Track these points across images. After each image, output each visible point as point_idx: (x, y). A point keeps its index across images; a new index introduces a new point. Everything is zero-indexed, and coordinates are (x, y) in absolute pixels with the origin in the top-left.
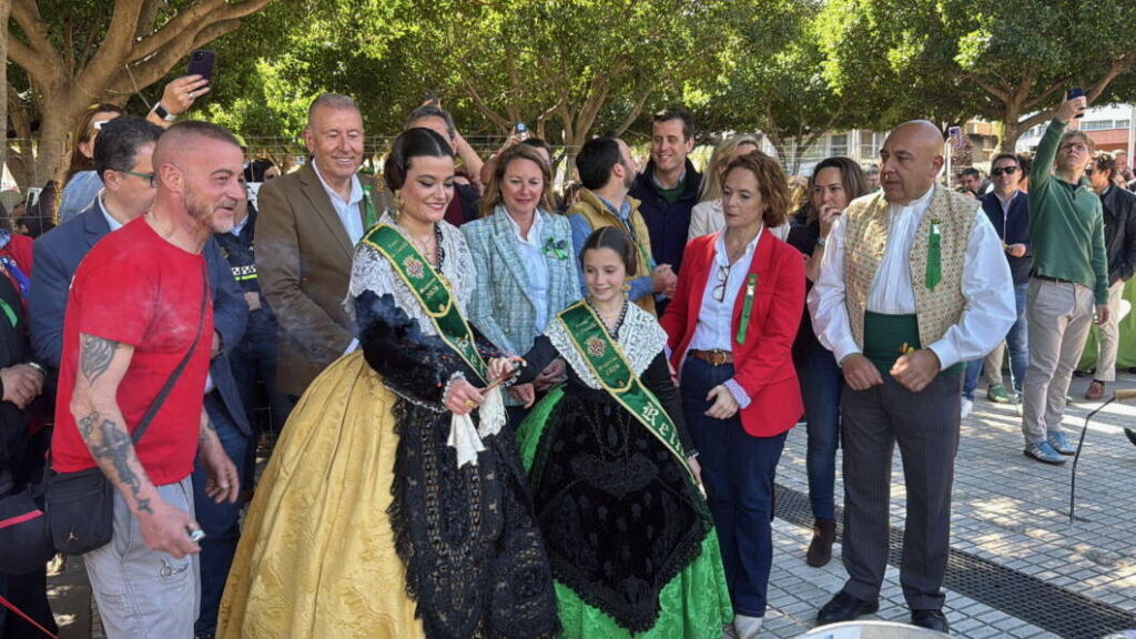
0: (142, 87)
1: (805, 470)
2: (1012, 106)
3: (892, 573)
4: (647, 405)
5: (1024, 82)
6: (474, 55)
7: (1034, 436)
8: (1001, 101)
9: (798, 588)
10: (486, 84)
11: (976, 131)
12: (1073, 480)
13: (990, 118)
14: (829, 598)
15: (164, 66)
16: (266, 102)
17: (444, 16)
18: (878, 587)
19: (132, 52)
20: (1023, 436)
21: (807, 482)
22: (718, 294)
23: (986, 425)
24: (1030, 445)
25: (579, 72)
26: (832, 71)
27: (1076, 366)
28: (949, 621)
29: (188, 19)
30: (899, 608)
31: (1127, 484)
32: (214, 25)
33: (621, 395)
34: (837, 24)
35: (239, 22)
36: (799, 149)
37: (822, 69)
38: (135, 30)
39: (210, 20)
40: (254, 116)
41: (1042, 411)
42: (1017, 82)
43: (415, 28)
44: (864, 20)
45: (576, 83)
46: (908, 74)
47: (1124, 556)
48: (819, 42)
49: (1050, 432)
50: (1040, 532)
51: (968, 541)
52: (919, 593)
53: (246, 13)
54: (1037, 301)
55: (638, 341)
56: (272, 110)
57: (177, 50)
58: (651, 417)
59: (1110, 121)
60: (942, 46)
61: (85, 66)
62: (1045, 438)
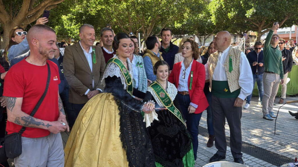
0: (31, 23)
1: (206, 122)
2: (260, 28)
3: (228, 148)
4: (175, 110)
5: (263, 22)
6: (120, 14)
7: (266, 113)
8: (257, 27)
9: (205, 153)
10: (123, 22)
11: (250, 34)
12: (275, 125)
13: (254, 31)
14: (213, 155)
15: (36, 17)
16: (64, 27)
17: (111, 4)
18: (225, 152)
19: (28, 13)
20: (262, 113)
21: (207, 125)
22: (183, 77)
23: (253, 110)
24: (264, 115)
25: (147, 19)
26: (213, 19)
27: (276, 95)
28: (244, 161)
29: (43, 4)
30: (231, 158)
31: (289, 125)
32: (50, 6)
33: (169, 108)
34: (214, 6)
35: (57, 5)
36: (205, 39)
37: (211, 18)
38: (28, 7)
39: (49, 5)
40: (61, 30)
41: (267, 107)
42: (261, 22)
43: (104, 7)
44: (221, 5)
45: (147, 21)
46: (233, 19)
47: (288, 144)
48: (210, 11)
49: (269, 112)
50: (267, 138)
51: (248, 140)
52: (236, 154)
53: (58, 3)
54: (266, 78)
55: (172, 92)
56: (66, 29)
57: (40, 13)
58: (176, 113)
59: (285, 32)
60: (242, 12)
61: (15, 17)
62: (268, 114)
